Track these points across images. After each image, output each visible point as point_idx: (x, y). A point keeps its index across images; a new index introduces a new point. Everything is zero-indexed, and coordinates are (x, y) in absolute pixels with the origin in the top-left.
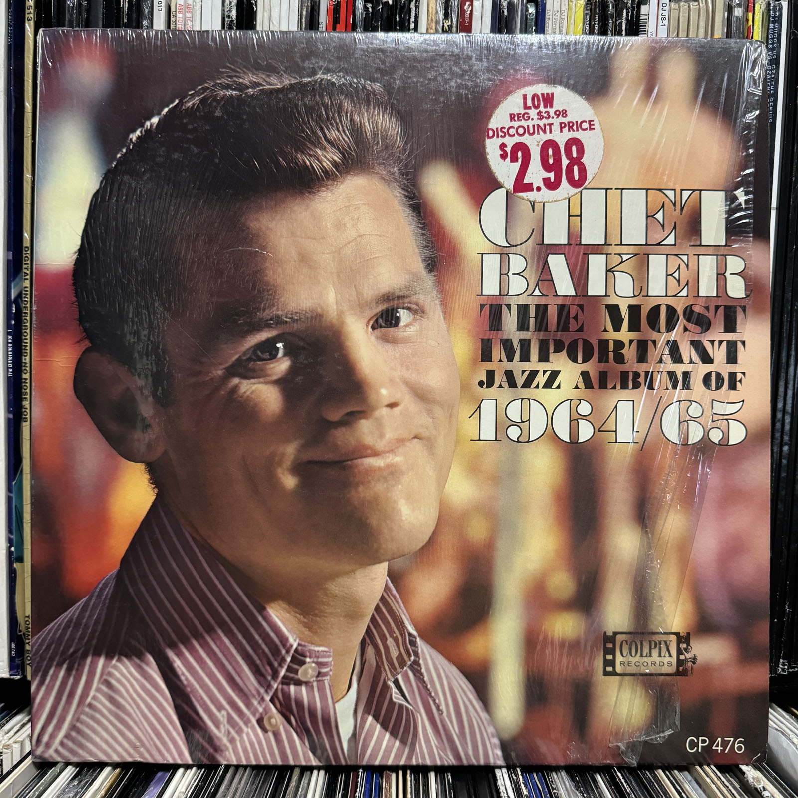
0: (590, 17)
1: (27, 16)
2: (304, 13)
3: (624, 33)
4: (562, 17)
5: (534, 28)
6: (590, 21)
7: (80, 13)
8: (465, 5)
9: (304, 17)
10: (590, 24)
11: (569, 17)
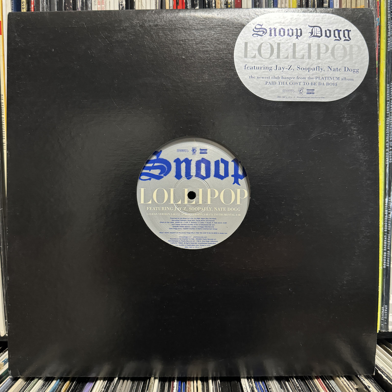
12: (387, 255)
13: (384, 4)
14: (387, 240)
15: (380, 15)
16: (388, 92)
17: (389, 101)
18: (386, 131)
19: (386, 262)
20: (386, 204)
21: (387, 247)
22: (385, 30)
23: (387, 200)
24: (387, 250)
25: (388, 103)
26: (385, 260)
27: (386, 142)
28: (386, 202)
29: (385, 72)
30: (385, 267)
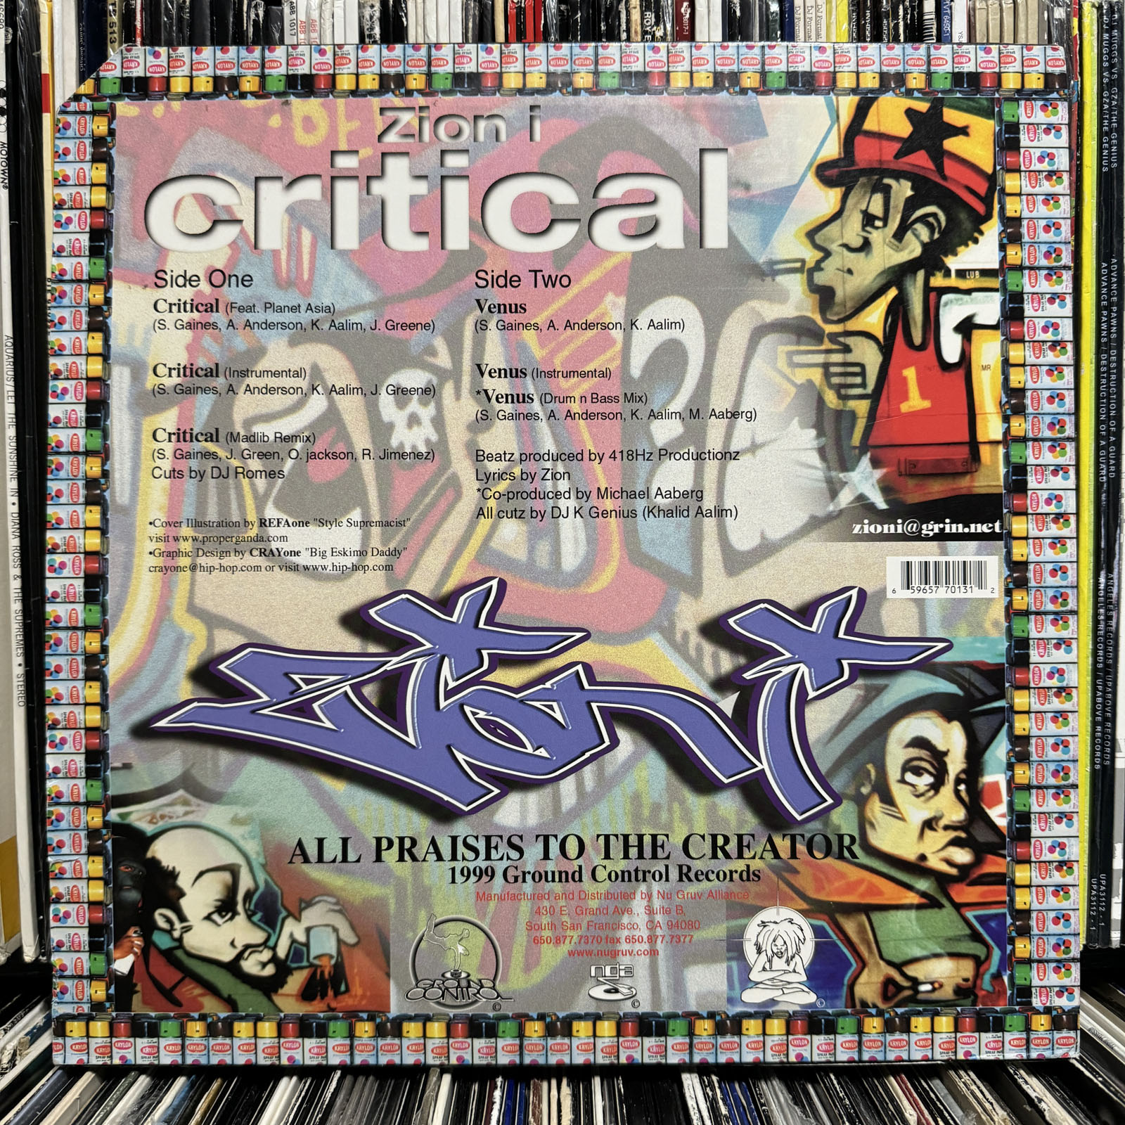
0: (858, 15)
1: (109, 36)
2: (471, 25)
3: (902, 38)
4: (819, 14)
5: (779, 33)
6: (858, 20)
7: (180, 30)
8: (682, 6)
9: (470, 30)
10: (858, 25)
11: (829, 13)
12: (1103, 733)
13: (1092, 45)
14: (1104, 692)
15: (1081, 74)
16: (1104, 284)
17: (1106, 308)
18: (1098, 391)
19: (1103, 752)
20: (1102, 593)
21: (1104, 711)
22: (1095, 114)
23: (1102, 580)
24: (1105, 719)
25: (1105, 313)
26: (1098, 748)
27: (1098, 422)
28: (1102, 586)
29: (1095, 230)
30: (1098, 767)
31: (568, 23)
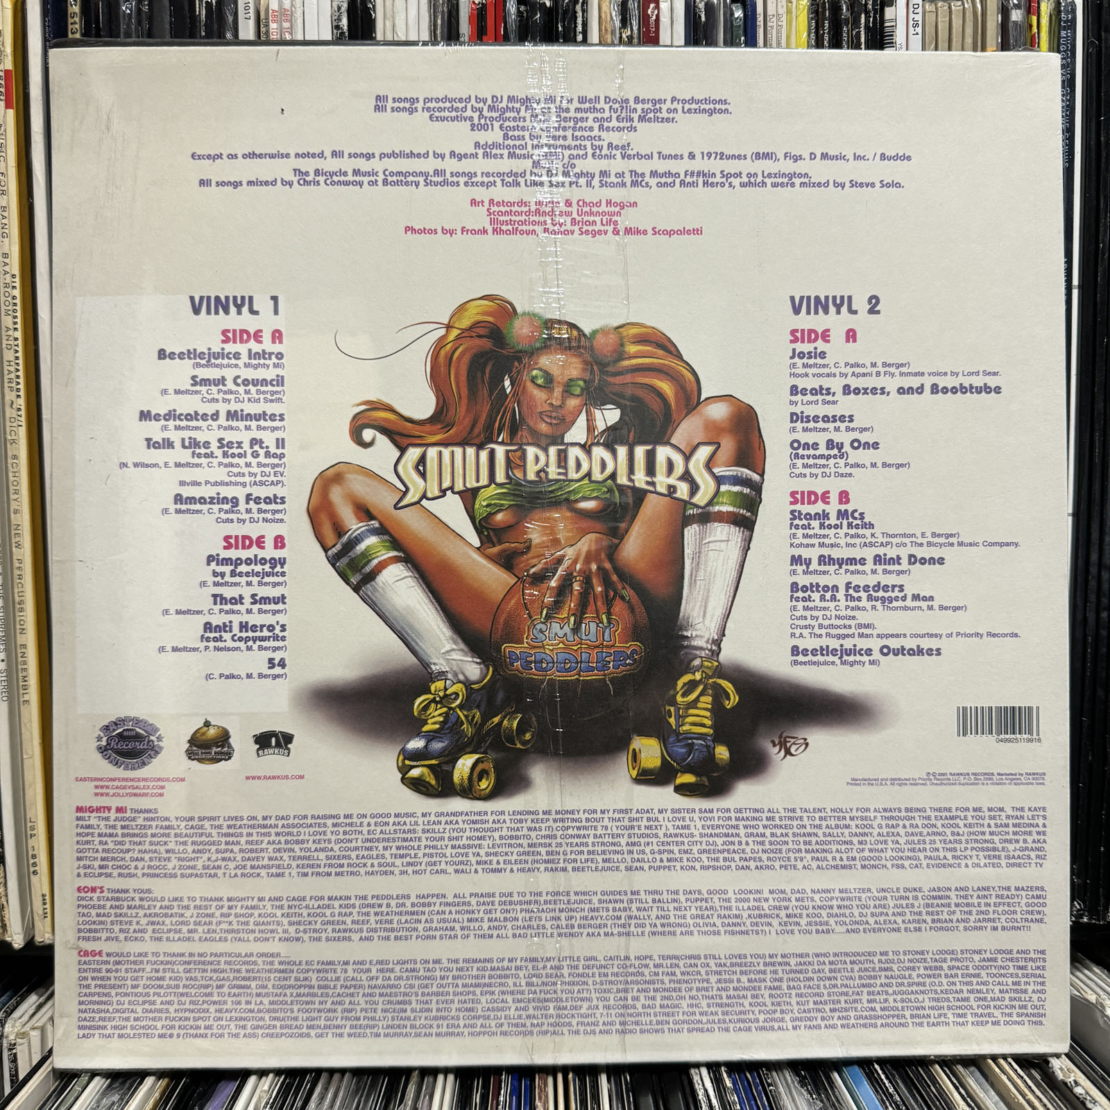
0: (817, 23)
1: (70, 26)
3: (863, 45)
4: (780, 23)
5: (743, 39)
6: (817, 30)
7: (139, 23)
8: (649, 7)
10: (817, 33)
11: (789, 23)
31: (527, 24)
